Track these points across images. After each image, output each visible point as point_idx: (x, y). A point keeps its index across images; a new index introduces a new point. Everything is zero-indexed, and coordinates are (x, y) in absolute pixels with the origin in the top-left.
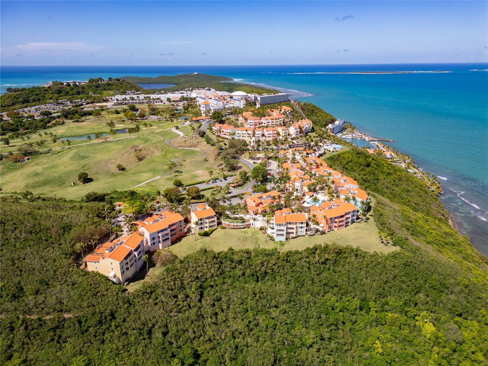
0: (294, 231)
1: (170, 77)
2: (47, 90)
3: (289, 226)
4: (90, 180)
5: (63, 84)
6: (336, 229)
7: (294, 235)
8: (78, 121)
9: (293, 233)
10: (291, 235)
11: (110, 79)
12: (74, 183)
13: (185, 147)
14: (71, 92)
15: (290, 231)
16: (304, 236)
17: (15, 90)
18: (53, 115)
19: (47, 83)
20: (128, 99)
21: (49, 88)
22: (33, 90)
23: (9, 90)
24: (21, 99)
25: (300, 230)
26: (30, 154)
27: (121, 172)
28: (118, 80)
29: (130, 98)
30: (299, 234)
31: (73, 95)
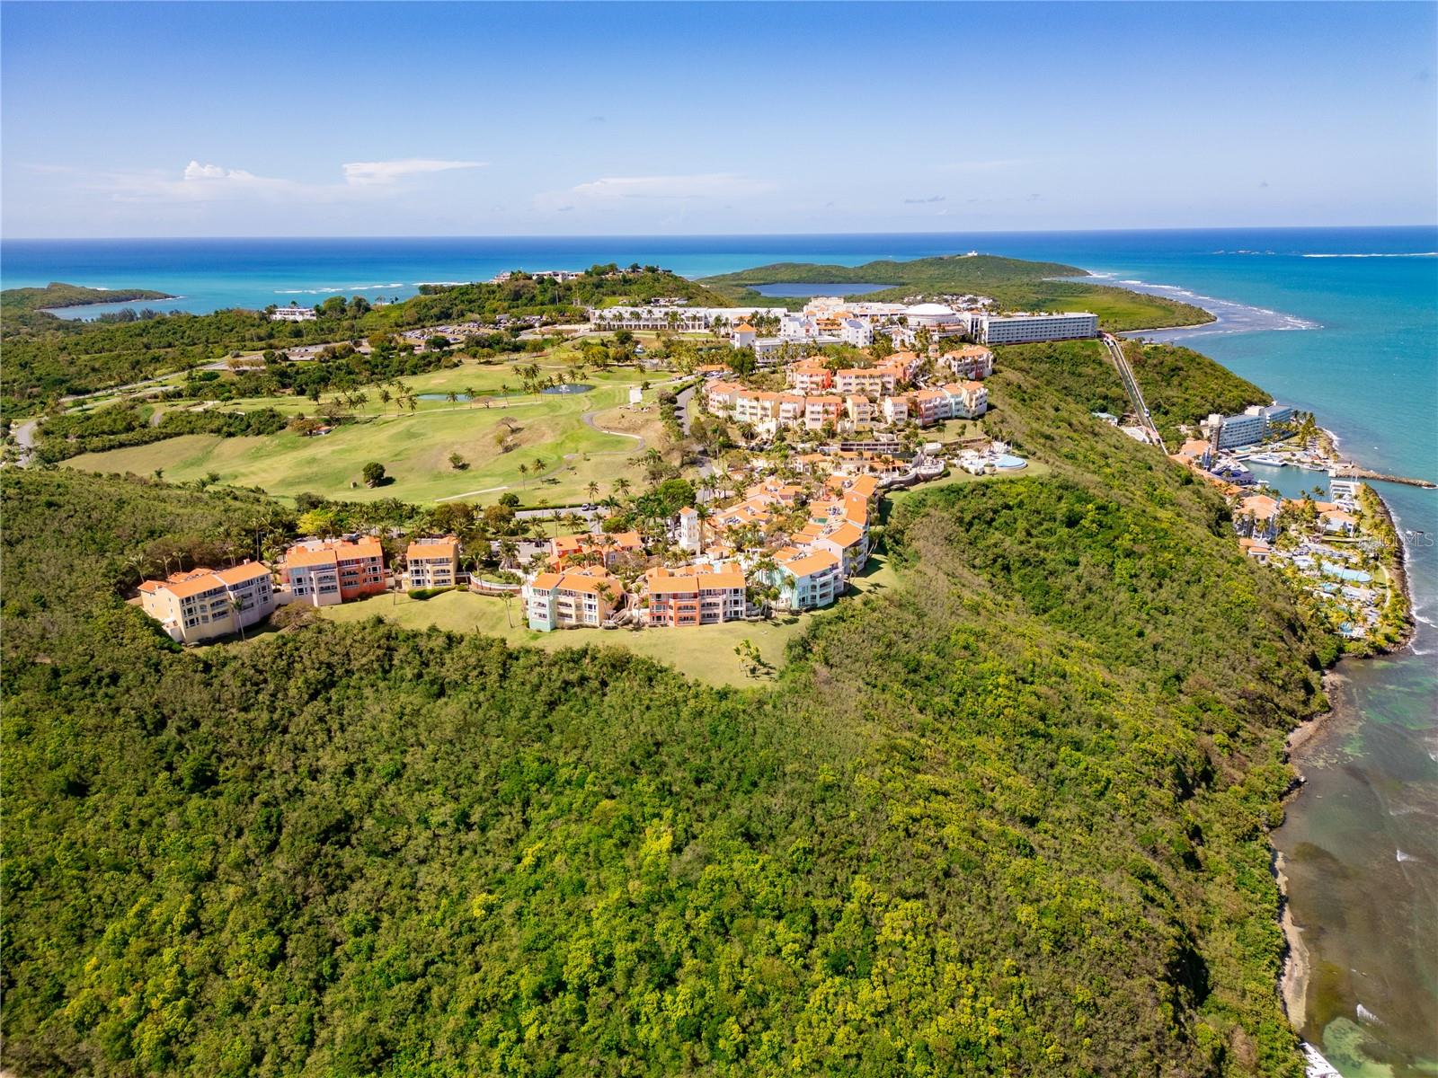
0: (572, 611)
1: (896, 265)
2: (494, 292)
3: (563, 599)
4: (390, 481)
5: (530, 278)
6: (671, 624)
7: (573, 622)
8: (489, 363)
9: (571, 616)
10: (568, 621)
11: (635, 268)
12: (355, 485)
13: (616, 429)
14: (540, 298)
15: (564, 610)
16: (594, 627)
17: (436, 290)
18: (453, 347)
19: (499, 277)
20: (627, 316)
21: (499, 286)
22: (464, 291)
23: (424, 290)
24: (435, 311)
25: (587, 612)
26: (338, 421)
27: (457, 471)
28: (653, 270)
29: (632, 313)
30: (587, 622)
31: (542, 304)
